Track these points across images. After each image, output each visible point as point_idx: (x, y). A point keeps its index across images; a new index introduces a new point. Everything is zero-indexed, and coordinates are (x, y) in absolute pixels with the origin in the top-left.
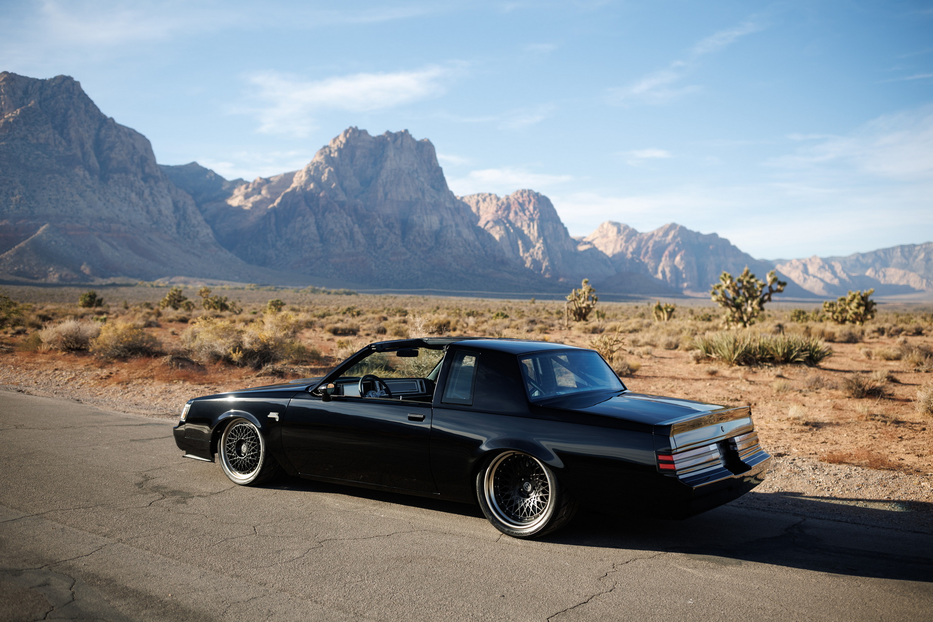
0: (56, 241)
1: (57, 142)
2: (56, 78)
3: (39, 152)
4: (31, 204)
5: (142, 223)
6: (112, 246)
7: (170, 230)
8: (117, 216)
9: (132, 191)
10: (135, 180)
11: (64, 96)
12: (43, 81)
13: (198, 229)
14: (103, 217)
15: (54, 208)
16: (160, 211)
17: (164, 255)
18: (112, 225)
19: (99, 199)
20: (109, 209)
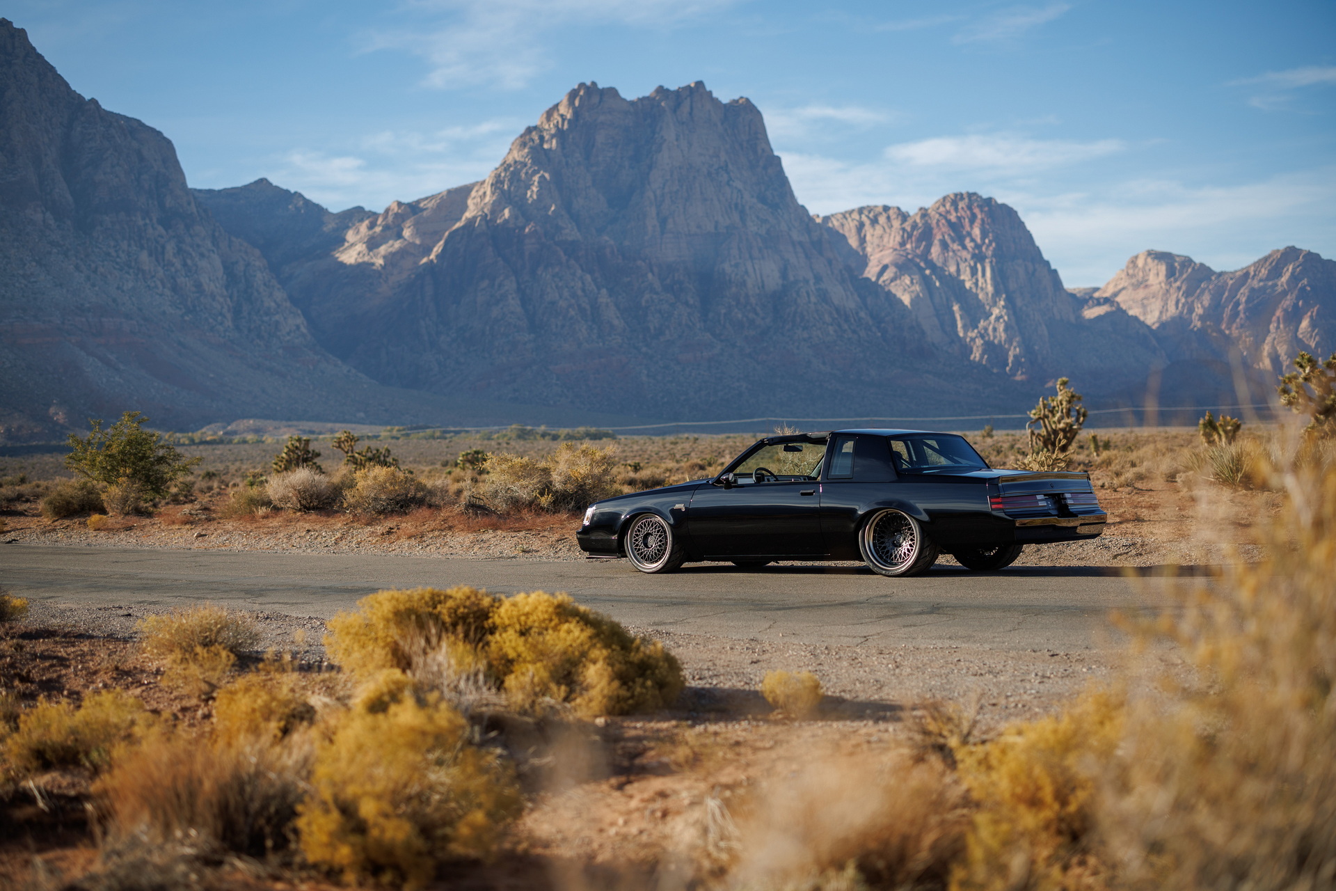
5: (164, 313)
6: (108, 363)
7: (221, 324)
8: (114, 300)
9: (142, 247)
10: (145, 225)
13: (277, 317)
14: (87, 305)
16: (199, 286)
17: (211, 375)
18: (105, 320)
19: (77, 268)
20: (97, 288)
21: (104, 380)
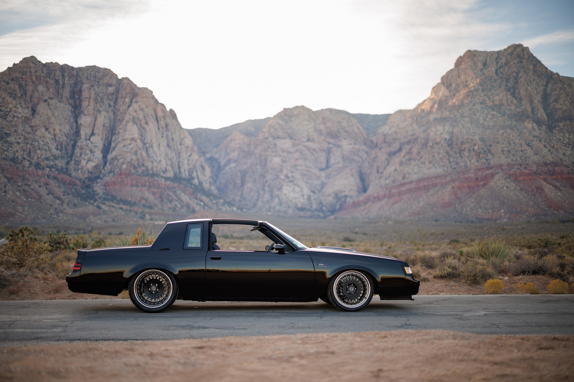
0: (507, 187)
1: (509, 102)
2: (509, 47)
3: (495, 113)
4: (487, 156)
6: (556, 187)
8: (561, 160)
11: (516, 61)
12: (499, 52)
14: (548, 162)
15: (507, 158)
18: (556, 168)
20: (553, 155)
21: (553, 194)
